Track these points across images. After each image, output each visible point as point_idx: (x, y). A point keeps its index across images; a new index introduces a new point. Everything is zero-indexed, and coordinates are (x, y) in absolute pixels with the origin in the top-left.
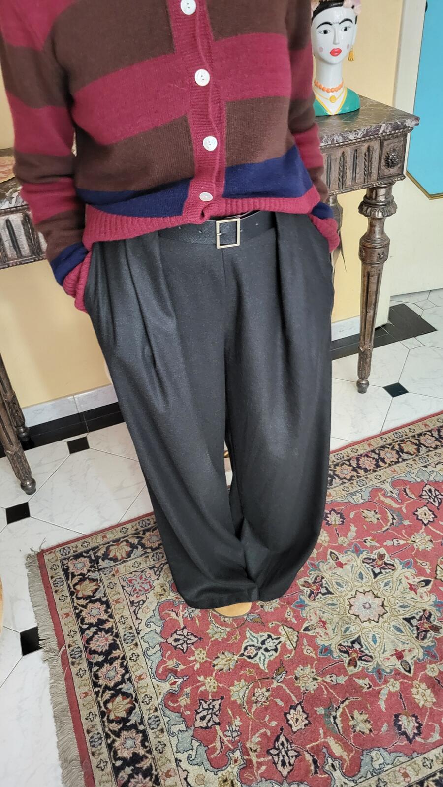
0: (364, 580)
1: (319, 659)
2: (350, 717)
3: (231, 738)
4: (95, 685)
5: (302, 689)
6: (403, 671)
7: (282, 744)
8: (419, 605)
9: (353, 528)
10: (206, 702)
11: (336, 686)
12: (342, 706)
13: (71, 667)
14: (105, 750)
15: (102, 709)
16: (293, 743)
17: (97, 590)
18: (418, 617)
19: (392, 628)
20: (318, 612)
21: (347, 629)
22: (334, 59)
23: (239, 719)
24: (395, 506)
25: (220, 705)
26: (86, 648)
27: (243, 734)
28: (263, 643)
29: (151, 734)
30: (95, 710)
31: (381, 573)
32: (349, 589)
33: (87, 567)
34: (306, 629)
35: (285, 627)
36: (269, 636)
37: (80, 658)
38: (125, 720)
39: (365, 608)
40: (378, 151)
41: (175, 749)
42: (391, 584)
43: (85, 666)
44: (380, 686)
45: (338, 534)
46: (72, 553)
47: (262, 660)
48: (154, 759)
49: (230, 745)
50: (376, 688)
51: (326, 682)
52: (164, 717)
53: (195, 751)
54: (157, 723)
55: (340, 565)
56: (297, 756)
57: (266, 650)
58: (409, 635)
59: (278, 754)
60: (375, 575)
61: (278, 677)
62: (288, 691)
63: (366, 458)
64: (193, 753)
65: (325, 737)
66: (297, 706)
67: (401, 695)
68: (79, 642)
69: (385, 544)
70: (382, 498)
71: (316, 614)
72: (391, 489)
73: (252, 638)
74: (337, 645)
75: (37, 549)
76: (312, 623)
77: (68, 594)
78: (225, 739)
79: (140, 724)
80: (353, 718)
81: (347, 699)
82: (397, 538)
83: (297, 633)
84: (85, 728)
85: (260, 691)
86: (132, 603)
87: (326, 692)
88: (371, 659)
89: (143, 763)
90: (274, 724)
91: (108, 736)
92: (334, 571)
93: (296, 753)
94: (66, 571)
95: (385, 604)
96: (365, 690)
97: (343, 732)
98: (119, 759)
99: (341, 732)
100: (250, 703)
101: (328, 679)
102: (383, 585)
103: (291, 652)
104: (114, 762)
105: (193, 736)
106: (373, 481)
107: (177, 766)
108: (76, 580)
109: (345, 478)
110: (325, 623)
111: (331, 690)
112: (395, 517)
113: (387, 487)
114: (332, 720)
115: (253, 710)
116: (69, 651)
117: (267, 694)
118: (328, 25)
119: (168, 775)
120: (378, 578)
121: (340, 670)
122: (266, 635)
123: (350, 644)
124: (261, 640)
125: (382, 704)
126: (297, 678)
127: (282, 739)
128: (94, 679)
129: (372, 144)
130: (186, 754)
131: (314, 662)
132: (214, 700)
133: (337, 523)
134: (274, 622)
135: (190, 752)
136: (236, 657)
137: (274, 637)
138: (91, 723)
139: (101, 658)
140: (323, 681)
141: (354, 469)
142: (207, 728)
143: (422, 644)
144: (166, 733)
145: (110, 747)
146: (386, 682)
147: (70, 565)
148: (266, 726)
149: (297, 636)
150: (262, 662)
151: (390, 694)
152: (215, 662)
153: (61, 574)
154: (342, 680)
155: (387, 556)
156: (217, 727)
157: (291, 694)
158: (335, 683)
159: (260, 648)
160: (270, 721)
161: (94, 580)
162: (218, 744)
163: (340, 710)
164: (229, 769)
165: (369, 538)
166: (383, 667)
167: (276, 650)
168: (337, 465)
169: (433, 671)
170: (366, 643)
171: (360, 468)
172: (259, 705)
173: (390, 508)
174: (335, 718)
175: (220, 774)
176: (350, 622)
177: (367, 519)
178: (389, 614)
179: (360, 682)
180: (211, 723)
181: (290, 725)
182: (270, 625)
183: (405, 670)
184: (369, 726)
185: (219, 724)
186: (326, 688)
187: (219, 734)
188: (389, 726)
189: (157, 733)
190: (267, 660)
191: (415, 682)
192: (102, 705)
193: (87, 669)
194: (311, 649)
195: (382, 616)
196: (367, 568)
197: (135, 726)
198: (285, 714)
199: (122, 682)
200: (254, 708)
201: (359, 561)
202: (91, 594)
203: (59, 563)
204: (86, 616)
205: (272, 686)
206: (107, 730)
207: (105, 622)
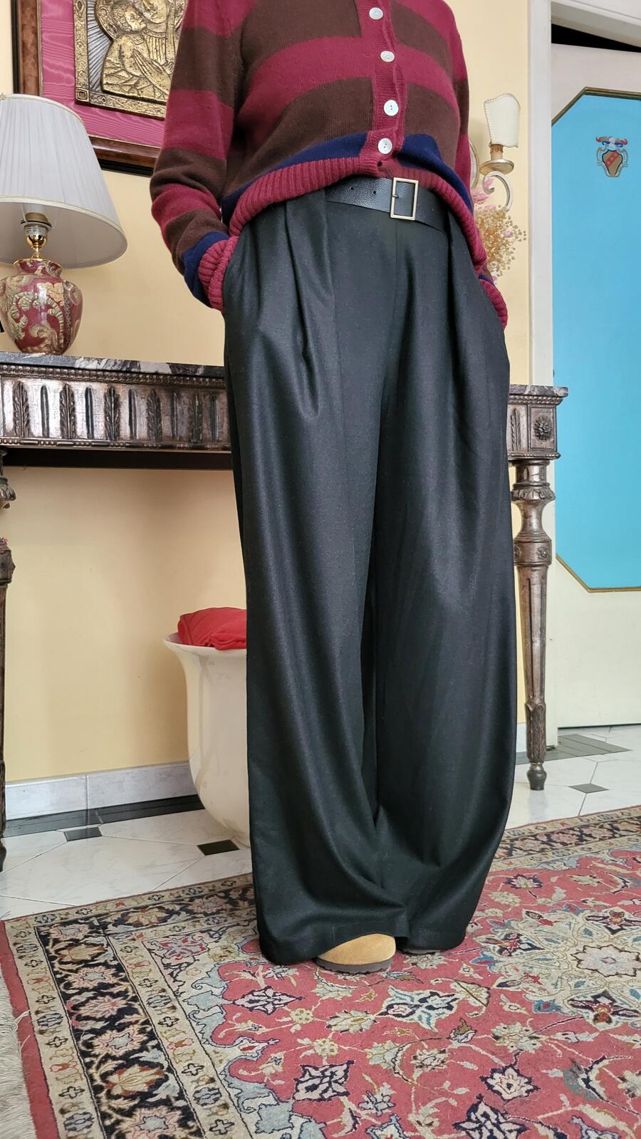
0: (596, 936)
1: (536, 1016)
2: (618, 1080)
3: (374, 1111)
4: (86, 1054)
5: (512, 1049)
7: (486, 1115)
9: (560, 890)
10: (316, 1069)
11: (578, 1046)
12: (597, 1066)
13: (38, 1036)
14: (97, 1134)
15: (96, 1083)
16: (506, 1113)
17: (100, 954)
20: (520, 968)
21: (582, 983)
23: (388, 1086)
24: (622, 871)
25: (346, 1071)
26: (71, 1014)
27: (399, 1105)
28: (423, 1000)
29: (201, 1112)
30: (82, 1084)
31: (622, 929)
32: (569, 944)
33: (84, 933)
34: (504, 985)
35: (462, 984)
36: (434, 994)
37: (57, 1025)
38: (144, 1095)
39: (605, 962)
40: (525, 418)
41: (253, 1129)
43: (65, 1032)
45: (536, 897)
46: (58, 920)
47: (424, 1019)
49: (373, 1120)
51: (558, 1041)
52: (228, 1089)
53: (296, 1130)
54: (213, 1097)
55: (548, 923)
56: (519, 1131)
57: (431, 1008)
59: (479, 1128)
60: (612, 931)
61: (461, 1037)
62: (484, 1053)
63: (560, 834)
64: (294, 1133)
65: (574, 1104)
66: (505, 1069)
68: (59, 1007)
69: (619, 903)
70: (600, 866)
71: (517, 970)
72: (612, 858)
73: (400, 996)
74: (566, 1001)
76: (511, 978)
77: (44, 959)
78: (363, 1114)
79: (177, 1099)
80: (624, 1080)
81: (604, 1059)
83: (485, 989)
84: (56, 1108)
85: (427, 1053)
86: (167, 966)
87: (559, 1051)
88: (636, 1014)
90: (462, 1091)
91: (104, 1116)
92: (539, 929)
93: (518, 1127)
94: (44, 939)
96: (637, 1046)
97: (610, 1098)
99: (605, 1098)
100: (408, 1067)
101: (559, 1036)
102: (629, 940)
103: (478, 1009)
105: (292, 1111)
106: (580, 851)
108: (62, 945)
109: (531, 850)
110: (536, 978)
111: (570, 1050)
112: (628, 881)
113: (606, 857)
114: (582, 1084)
115: (416, 1075)
116: (35, 1018)
117: (442, 1056)
120: (619, 934)
121: (580, 1026)
122: (426, 993)
123: (590, 999)
124: (417, 998)
126: (497, 1038)
127: (483, 1108)
128: (83, 1048)
129: (519, 408)
130: (277, 1135)
131: (527, 1019)
132: (332, 1066)
133: (530, 886)
134: (440, 979)
135: (287, 1133)
136: (372, 1017)
137: (442, 994)
138: (70, 1100)
139: (99, 1025)
140: (550, 1039)
141: (545, 843)
142: (321, 1099)
144: (232, 1109)
145: (109, 1129)
147: (51, 931)
148: (445, 1094)
149: (488, 993)
150: (424, 1021)
152: (332, 1022)
153: (34, 940)
154: (586, 1037)
155: (627, 913)
156: (344, 1099)
157: (488, 1054)
158: (575, 1041)
159: (417, 1006)
160: (452, 1088)
161: (95, 945)
162: (347, 1119)
163: (596, 1071)
165: (591, 899)
167: (450, 1007)
168: (516, 839)
170: (621, 998)
171: (555, 842)
172: (427, 1070)
173: (616, 873)
174: (587, 1081)
176: (582, 976)
177: (580, 883)
179: (625, 1038)
180: (330, 1093)
181: (499, 1093)
182: (433, 982)
185: (346, 1094)
186: (558, 1047)
187: (348, 1107)
189: (214, 1110)
190: (434, 1019)
192: (97, 1077)
193: (69, 1037)
194: (518, 1006)
196: (597, 925)
197: (166, 1102)
198: (484, 1079)
199: (141, 1050)
200: (417, 1073)
201: (580, 918)
202: (89, 958)
203: (32, 930)
204: (77, 981)
205: (450, 1047)
206: (104, 1108)
207: (113, 986)
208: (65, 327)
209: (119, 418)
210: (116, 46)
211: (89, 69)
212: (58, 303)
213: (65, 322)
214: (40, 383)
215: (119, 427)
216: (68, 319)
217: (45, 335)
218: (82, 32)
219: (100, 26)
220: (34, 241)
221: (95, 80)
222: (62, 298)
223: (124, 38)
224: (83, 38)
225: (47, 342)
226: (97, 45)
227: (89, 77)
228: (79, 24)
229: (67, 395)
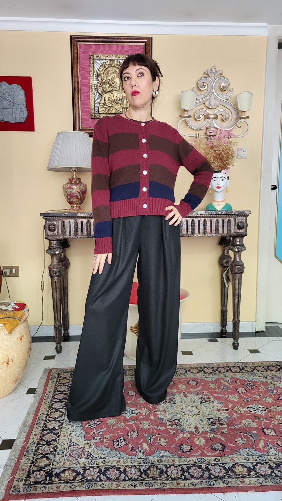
0: (194, 403)
1: (155, 421)
3: (98, 433)
4: (50, 407)
5: (141, 427)
6: (195, 432)
7: (121, 440)
8: (218, 416)
9: (200, 387)
11: (157, 430)
12: (157, 436)
13: (44, 400)
14: (42, 424)
15: (48, 414)
16: (126, 440)
17: (68, 382)
18: (214, 419)
19: (199, 419)
20: (165, 408)
21: (176, 415)
22: (219, 190)
23: (106, 428)
24: (227, 384)
25: (100, 423)
26: (53, 396)
27: (105, 433)
28: (132, 411)
29: (64, 424)
30: (46, 413)
31: (205, 403)
32: (185, 404)
33: (68, 376)
34: (156, 411)
35: (146, 409)
36: (136, 410)
37: (49, 399)
38: (56, 418)
39: (189, 411)
40: (233, 222)
41: (72, 430)
42: (208, 407)
43: (49, 401)
44: (180, 434)
45: (191, 388)
46: (65, 371)
47: (128, 415)
48: (61, 431)
49: (97, 435)
50: (178, 434)
51: (154, 428)
53: (80, 433)
55: (186, 397)
56: (125, 444)
57: (132, 413)
58: (206, 423)
59: (117, 442)
60: (201, 403)
61: (132, 422)
62: (134, 426)
63: (222, 368)
64: (79, 433)
65: (143, 442)
66: (135, 431)
67: (188, 439)
68: (52, 394)
69: (214, 395)
70: (222, 381)
71: (163, 408)
72: (229, 380)
74: (167, 419)
75: (51, 368)
76: (160, 410)
77: (55, 381)
78: (96, 433)
79: (62, 421)
80: (160, 440)
81: (161, 434)
82: (221, 394)
83: (150, 411)
84: (38, 417)
85: (121, 424)
87: (152, 430)
88: (181, 426)
89: (55, 431)
90: (121, 433)
91: (46, 421)
92: (181, 398)
94: (58, 376)
95: (200, 412)
96: (172, 433)
97: (152, 443)
98: (47, 428)
100: (114, 426)
101: (156, 427)
102: (203, 406)
103: (143, 416)
104: (44, 428)
105: (82, 429)
106: (222, 375)
107: (70, 435)
108: (61, 378)
109: (207, 372)
110: (166, 411)
111: (155, 430)
112: (225, 388)
113: (228, 379)
114: (149, 438)
115: (114, 428)
116: (45, 396)
117: (124, 425)
118: (215, 178)
119: (64, 436)
120: (202, 404)
121: (163, 426)
122: (135, 409)
123: (174, 420)
124: (131, 410)
125: (177, 439)
126: (141, 424)
127: (122, 438)
128: (51, 405)
129: (231, 218)
130: (76, 433)
131: (153, 421)
132: (98, 421)
133: (193, 384)
134: (141, 406)
135: (78, 433)
137: (138, 410)
138: (41, 416)
139: (57, 400)
141: (214, 371)
142: (90, 428)
143: (211, 427)
144: (71, 425)
145: (45, 424)
146: (184, 433)
147: (61, 374)
148: (117, 433)
149: (150, 412)
150: (128, 416)
151: (184, 437)
153: (56, 375)
154: (162, 428)
155: (212, 398)
156: (95, 429)
157: (135, 427)
158: (159, 428)
159: (129, 412)
160: (119, 432)
161: (68, 380)
162: (92, 433)
163: (155, 437)
164: (92, 441)
165: (206, 392)
166: (186, 429)
167: (137, 414)
168: (206, 368)
169: (210, 435)
170: (182, 421)
171: (218, 371)
172: (118, 427)
173: (224, 385)
174: (151, 438)
175: (87, 441)
176: (178, 413)
177: (209, 386)
178: (200, 415)
179: (171, 431)
180: (93, 427)
181: (129, 436)
182: (139, 407)
183: (196, 432)
184: (166, 444)
185: (96, 428)
186: (153, 429)
187: (94, 431)
188: (176, 446)
189: (67, 425)
190: (130, 416)
191: (198, 437)
192: (49, 412)
193: (49, 402)
194: (154, 417)
195: (196, 415)
196: (199, 400)
197: (59, 421)
198: (128, 432)
199: (61, 409)
200: (115, 427)
201: (196, 397)
202: (65, 383)
203: (57, 373)
204: (59, 389)
205: (128, 423)
206: (47, 419)
207: (66, 391)
208: (80, 198)
209: (90, 229)
210: (103, 98)
211: (95, 107)
212: (78, 192)
213: (80, 196)
214: (68, 220)
215: (90, 232)
216: (81, 195)
217: (74, 201)
218: (93, 95)
219: (98, 92)
220: (73, 171)
221: (96, 110)
222: (79, 190)
223: (106, 95)
224: (93, 97)
225: (75, 202)
226: (97, 98)
227: (95, 110)
228: (92, 93)
229: (76, 223)
